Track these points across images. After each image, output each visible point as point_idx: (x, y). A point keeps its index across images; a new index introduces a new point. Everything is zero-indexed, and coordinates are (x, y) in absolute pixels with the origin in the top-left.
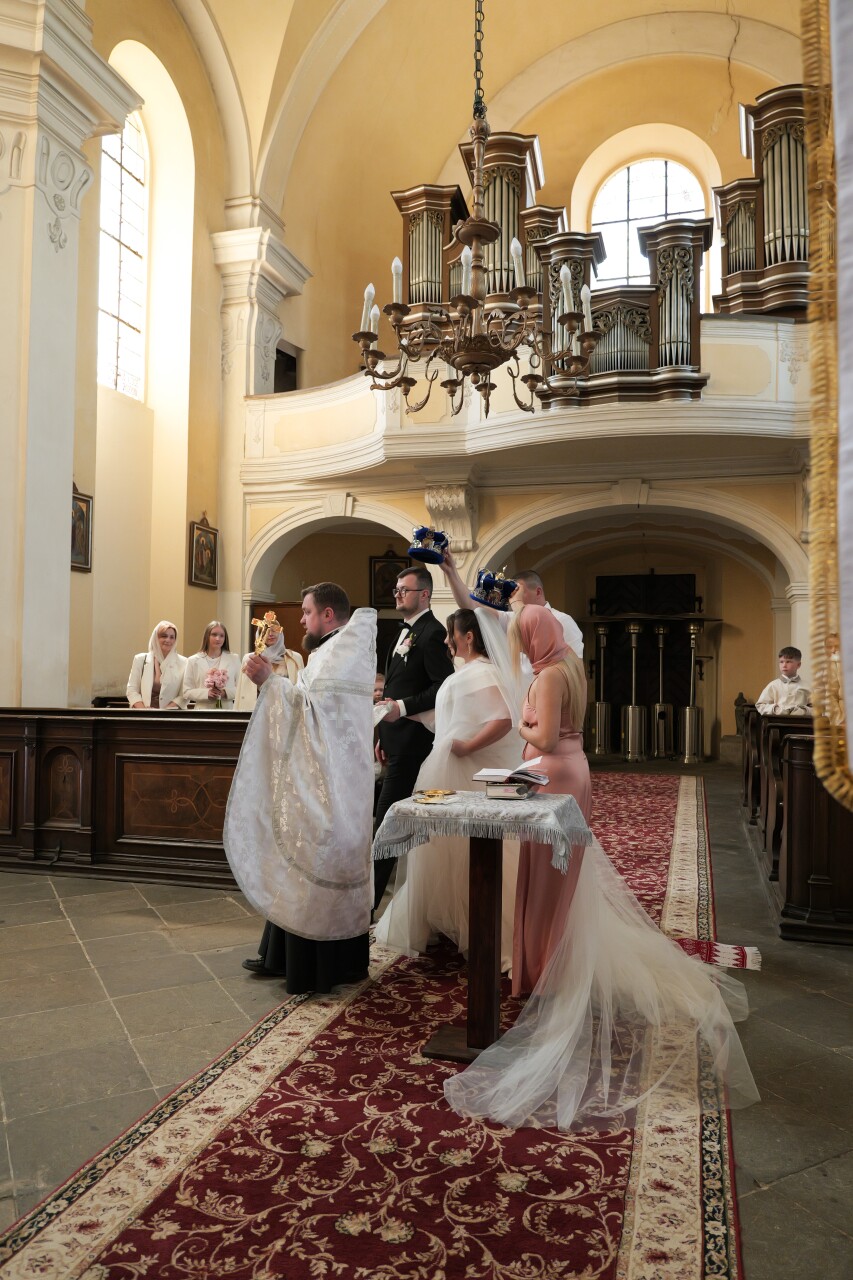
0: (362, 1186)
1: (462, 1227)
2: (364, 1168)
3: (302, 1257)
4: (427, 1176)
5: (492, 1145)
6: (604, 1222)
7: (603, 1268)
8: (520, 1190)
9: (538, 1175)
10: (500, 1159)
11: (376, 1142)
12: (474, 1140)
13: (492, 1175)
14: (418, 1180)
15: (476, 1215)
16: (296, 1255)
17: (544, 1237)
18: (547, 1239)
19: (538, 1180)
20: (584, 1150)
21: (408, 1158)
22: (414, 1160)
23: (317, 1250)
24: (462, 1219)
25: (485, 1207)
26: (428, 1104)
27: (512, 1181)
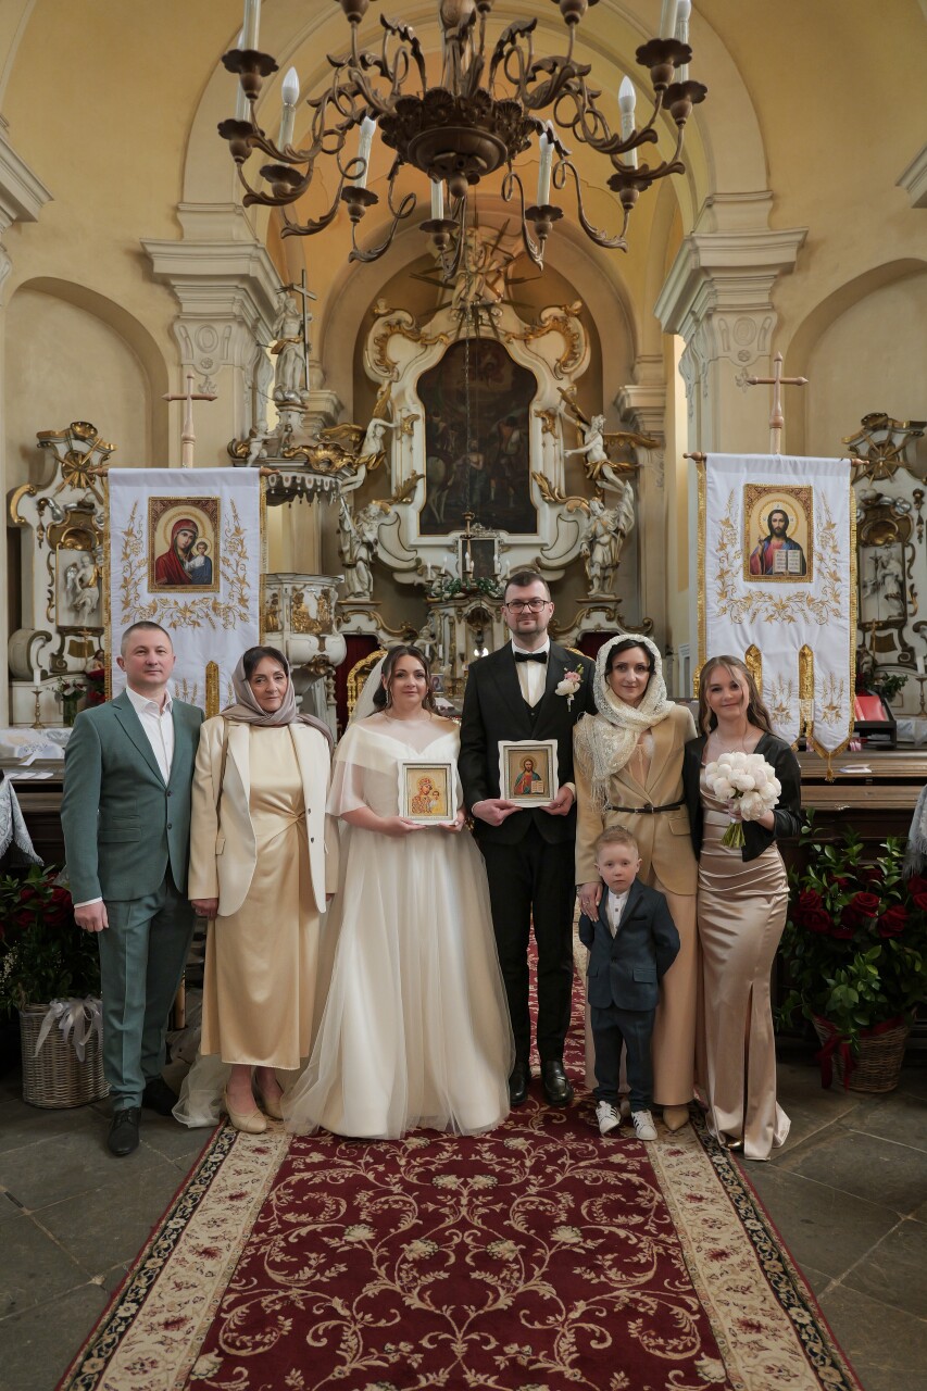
0: (497, 1208)
1: (396, 1192)
2: (505, 1223)
3: (505, 1159)
4: (442, 1226)
5: (386, 1269)
6: (276, 1212)
7: (282, 1184)
8: (351, 1228)
9: (334, 1243)
10: (375, 1256)
11: (512, 1251)
12: (407, 1273)
13: (379, 1237)
14: (450, 1221)
15: (386, 1202)
16: (510, 1159)
17: (328, 1196)
18: (325, 1194)
19: (333, 1238)
21: (468, 1241)
22: (463, 1241)
23: (497, 1163)
24: (397, 1198)
25: (380, 1209)
26: (481, 1312)
27: (360, 1234)
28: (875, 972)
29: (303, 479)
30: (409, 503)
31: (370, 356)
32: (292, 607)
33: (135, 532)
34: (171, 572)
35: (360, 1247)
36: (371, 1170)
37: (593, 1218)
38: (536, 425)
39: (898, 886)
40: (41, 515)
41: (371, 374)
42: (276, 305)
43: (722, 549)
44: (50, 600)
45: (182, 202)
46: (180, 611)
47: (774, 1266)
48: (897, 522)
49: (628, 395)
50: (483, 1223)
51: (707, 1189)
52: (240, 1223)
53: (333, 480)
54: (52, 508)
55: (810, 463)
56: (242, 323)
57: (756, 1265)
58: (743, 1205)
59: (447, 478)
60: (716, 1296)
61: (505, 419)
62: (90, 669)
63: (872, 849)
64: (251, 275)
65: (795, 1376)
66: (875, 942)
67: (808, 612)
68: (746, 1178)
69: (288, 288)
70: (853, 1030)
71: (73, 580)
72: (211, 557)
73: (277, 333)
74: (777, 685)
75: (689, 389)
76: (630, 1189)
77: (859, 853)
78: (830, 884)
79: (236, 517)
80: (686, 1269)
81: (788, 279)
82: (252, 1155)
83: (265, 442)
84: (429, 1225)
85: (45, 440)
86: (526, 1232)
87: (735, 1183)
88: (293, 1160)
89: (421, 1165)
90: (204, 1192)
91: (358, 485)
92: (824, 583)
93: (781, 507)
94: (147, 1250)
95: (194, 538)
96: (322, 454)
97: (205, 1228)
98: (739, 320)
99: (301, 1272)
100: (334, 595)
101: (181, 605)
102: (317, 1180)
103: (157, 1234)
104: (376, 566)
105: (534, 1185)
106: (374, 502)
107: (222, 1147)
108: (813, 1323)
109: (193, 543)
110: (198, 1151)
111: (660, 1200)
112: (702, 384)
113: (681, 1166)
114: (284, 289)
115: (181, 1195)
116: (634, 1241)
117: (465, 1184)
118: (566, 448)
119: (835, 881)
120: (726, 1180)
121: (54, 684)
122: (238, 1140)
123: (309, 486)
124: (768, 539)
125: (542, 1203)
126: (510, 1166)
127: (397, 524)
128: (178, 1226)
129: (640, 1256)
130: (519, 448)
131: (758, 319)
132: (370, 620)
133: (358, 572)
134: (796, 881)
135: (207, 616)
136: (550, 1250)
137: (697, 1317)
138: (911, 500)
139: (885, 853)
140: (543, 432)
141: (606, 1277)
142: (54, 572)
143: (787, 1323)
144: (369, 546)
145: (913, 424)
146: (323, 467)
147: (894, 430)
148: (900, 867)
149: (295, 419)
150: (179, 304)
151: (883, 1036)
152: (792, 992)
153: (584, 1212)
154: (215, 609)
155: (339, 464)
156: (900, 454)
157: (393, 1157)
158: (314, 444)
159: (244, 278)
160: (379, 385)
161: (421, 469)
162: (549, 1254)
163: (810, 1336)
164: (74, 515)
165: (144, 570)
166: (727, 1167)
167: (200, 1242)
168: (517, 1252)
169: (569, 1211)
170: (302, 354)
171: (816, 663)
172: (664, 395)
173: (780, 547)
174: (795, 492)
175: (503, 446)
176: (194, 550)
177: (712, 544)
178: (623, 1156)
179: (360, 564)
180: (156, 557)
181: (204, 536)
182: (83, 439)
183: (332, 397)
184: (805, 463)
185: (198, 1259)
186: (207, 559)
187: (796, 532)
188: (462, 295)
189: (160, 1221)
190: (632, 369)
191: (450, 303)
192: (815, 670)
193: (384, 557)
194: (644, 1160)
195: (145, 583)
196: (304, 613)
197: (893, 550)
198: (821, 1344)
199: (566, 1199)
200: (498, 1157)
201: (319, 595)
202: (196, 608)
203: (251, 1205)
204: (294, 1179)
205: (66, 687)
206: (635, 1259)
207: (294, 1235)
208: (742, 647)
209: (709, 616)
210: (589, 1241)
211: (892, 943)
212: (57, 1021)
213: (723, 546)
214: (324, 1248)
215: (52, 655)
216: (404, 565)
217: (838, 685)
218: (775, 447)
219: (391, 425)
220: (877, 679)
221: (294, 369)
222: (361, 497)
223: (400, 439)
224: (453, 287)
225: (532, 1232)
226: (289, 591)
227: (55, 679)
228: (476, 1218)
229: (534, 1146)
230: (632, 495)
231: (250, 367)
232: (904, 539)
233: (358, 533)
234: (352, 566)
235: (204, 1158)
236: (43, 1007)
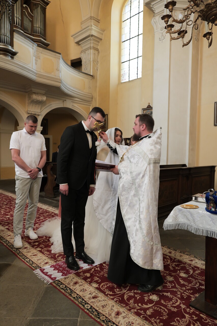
60: (107, 301)
65: (80, 291)
80: (120, 305)
108: (84, 306)
137: (106, 294)
143: (89, 303)
163: (83, 302)
198: (79, 301)
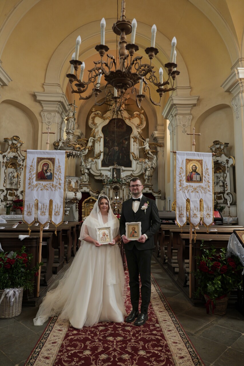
0: (124, 345)
1: (97, 341)
2: (126, 349)
3: (125, 332)
4: (109, 350)
5: (95, 362)
6: (65, 347)
7: (66, 339)
8: (85, 351)
9: (81, 355)
10: (92, 359)
11: (128, 357)
12: (100, 363)
13: (92, 353)
14: (111, 349)
15: (94, 344)
16: (127, 332)
18: (78, 342)
19: (80, 354)
20: (67, 365)
21: (116, 354)
25: (93, 346)
27: (87, 353)
28: (220, 282)
29: (72, 152)
30: (99, 159)
31: (90, 122)
32: (68, 185)
33: (33, 166)
34: (42, 176)
35: (88, 356)
36: (90, 335)
37: (149, 348)
38: (132, 140)
39: (225, 260)
40: (3, 159)
41: (90, 126)
42: (67, 109)
43: (180, 175)
44: (4, 181)
45: (45, 83)
46: (43, 186)
47: (196, 360)
48: (222, 167)
49: (155, 134)
50: (120, 350)
51: (178, 340)
52: (55, 350)
53: (80, 153)
54: (7, 157)
55: (202, 154)
56: (58, 113)
57: (191, 360)
58: (187, 344)
59: (109, 153)
61: (124, 138)
62: (14, 200)
63: (219, 251)
64: (61, 101)
66: (219, 275)
67: (202, 190)
68: (188, 338)
69: (71, 105)
70: (214, 297)
71: (11, 176)
72: (52, 173)
73: (67, 116)
74: (194, 208)
75: (170, 133)
76: (158, 340)
77: (215, 252)
78: (208, 259)
79: (59, 163)
80: (173, 361)
81: (195, 107)
82: (58, 331)
83: (63, 142)
84: (106, 350)
85: (6, 140)
86: (131, 352)
87: (185, 339)
88: (69, 333)
89: (103, 334)
90: (45, 342)
91: (86, 154)
92: (206, 183)
93: (195, 164)
94: (30, 357)
95: (48, 168)
96: (77, 146)
97: (46, 351)
98: (183, 117)
99: (72, 363)
100: (79, 182)
101: (44, 185)
102: (76, 338)
103: (33, 353)
104: (90, 174)
105: (133, 339)
106: (90, 158)
107: (50, 329)
109: (48, 169)
110: (43, 330)
111: (166, 343)
112: (174, 132)
113: (171, 334)
114: (70, 105)
115: (39, 342)
116: (159, 354)
117: (115, 339)
118: (139, 146)
119: (209, 259)
120: (183, 338)
121: (4, 203)
122: (54, 327)
123: (74, 154)
124: (192, 172)
125: (135, 344)
126: (126, 334)
127: (95, 164)
128: (38, 351)
129: (161, 358)
130: (127, 146)
131: (188, 117)
132: (88, 188)
133: (85, 176)
134: (199, 259)
135: (50, 187)
136: (138, 357)
138: (226, 162)
139: (221, 252)
140: (134, 142)
141: (153, 364)
142: (6, 174)
144: (88, 169)
145: (225, 144)
146: (78, 149)
147: (221, 145)
148: (225, 255)
149: (71, 137)
150: (42, 107)
151: (222, 299)
152: (199, 288)
153: (146, 347)
154: (52, 186)
155: (82, 148)
156: (223, 151)
157: (96, 332)
158: (76, 143)
159: (60, 102)
160: (92, 129)
161: (102, 150)
162: (138, 358)
164: (12, 159)
165: (35, 175)
166: (183, 334)
167: (45, 355)
168: (129, 357)
169: (142, 346)
170: (74, 121)
171: (204, 203)
172: (164, 134)
173: (194, 174)
174: (199, 161)
175: (123, 145)
176: (48, 171)
177: (178, 173)
178: (156, 332)
179: (86, 174)
180: (38, 172)
181: (51, 167)
182: (16, 140)
183: (80, 131)
184: (201, 154)
185: (44, 360)
186: (51, 173)
187: (199, 170)
188: (114, 108)
189: (33, 349)
190: (156, 127)
191: (111, 109)
192: (204, 205)
193: (92, 172)
194: (162, 333)
195: (35, 179)
196: (71, 186)
197: (221, 174)
199: (142, 343)
200: (123, 332)
201: (75, 182)
202: (48, 186)
203: (58, 345)
204: (69, 338)
205: (7, 204)
206: (160, 359)
207: (70, 353)
208: (185, 199)
209: (177, 191)
210: (148, 354)
211: (224, 275)
212: (6, 294)
213: (180, 174)
214: (78, 356)
215: (4, 196)
216: (97, 174)
217: (209, 209)
218: (193, 150)
219: (95, 139)
220: (218, 207)
221: (71, 125)
222: (86, 157)
223: (97, 142)
224: (112, 106)
225: (133, 352)
226: (68, 181)
227: (4, 202)
228: (118, 348)
229: (133, 329)
230: (156, 158)
231: (60, 124)
232: (224, 172)
233: (85, 166)
234: (84, 174)
235: (45, 332)
236: (3, 290)
